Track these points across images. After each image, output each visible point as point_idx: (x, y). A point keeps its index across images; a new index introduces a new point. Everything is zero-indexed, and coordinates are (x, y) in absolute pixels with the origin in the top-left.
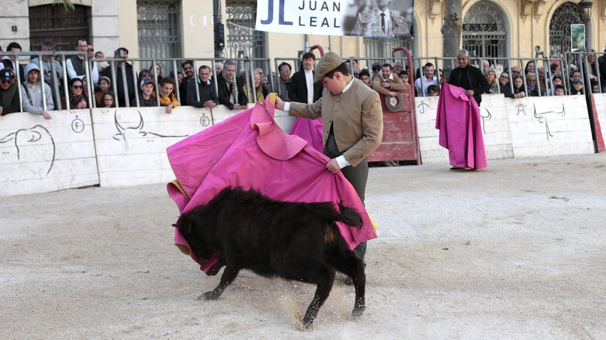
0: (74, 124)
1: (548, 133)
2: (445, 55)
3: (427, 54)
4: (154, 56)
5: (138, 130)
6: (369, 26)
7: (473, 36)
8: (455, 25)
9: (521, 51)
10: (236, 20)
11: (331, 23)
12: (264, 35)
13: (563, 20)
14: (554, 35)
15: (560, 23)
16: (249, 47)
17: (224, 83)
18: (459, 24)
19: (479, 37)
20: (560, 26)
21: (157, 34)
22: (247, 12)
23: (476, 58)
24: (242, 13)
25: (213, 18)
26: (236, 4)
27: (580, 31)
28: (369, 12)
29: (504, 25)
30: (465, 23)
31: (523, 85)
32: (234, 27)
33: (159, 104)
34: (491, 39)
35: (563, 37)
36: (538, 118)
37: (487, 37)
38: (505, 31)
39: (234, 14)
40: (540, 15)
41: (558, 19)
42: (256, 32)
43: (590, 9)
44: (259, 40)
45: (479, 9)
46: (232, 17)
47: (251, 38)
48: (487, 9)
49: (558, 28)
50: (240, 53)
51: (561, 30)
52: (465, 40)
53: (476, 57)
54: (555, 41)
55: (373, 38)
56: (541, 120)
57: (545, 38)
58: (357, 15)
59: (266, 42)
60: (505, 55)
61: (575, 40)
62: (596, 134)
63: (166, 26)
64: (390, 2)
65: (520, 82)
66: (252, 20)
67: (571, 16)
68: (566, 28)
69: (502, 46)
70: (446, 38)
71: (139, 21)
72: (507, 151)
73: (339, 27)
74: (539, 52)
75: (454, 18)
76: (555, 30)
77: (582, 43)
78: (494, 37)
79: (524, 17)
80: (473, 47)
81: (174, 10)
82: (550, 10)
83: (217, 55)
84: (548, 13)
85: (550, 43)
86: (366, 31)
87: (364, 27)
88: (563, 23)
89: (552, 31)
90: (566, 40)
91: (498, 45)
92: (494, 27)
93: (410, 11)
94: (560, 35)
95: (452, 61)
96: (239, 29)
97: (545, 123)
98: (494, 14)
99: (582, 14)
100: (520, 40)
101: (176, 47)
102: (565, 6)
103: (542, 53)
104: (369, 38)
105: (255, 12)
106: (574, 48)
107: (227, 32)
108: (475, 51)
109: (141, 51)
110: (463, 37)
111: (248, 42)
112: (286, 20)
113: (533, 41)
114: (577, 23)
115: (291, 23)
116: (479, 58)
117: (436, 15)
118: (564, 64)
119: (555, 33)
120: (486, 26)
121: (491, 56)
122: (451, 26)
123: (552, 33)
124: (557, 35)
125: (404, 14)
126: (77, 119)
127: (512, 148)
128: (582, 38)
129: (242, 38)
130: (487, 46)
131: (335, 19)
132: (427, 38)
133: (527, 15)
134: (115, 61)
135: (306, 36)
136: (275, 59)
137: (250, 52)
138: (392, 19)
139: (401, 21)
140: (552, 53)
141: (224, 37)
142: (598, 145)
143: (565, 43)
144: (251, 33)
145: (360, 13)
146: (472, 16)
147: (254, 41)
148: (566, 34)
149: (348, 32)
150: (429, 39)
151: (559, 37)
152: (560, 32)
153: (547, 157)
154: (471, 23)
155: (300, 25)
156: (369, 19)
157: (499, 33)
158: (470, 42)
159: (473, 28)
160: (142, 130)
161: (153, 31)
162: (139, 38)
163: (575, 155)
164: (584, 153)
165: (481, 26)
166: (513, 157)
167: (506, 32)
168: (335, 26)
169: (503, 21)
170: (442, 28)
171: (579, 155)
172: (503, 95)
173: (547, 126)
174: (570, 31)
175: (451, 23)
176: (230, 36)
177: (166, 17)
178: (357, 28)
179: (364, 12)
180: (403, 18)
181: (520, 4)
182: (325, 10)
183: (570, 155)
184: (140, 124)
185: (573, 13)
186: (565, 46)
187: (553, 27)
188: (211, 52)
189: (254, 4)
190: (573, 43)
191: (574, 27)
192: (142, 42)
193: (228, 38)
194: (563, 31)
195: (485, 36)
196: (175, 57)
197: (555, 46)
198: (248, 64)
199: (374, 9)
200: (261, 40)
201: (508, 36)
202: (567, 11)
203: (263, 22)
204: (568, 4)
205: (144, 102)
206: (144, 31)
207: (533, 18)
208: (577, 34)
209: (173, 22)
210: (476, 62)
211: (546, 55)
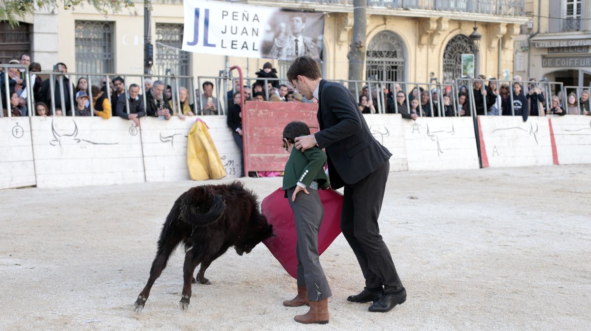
0: (14, 130)
1: (439, 149)
2: (350, 78)
3: (334, 77)
4: (89, 71)
5: (73, 137)
6: (284, 50)
7: (376, 62)
8: (360, 52)
9: (417, 76)
10: (164, 41)
11: (250, 46)
12: (189, 55)
13: (455, 50)
14: (447, 63)
15: (452, 52)
16: (175, 65)
17: (152, 100)
18: (363, 51)
19: (380, 63)
20: (453, 56)
21: (93, 51)
22: (175, 34)
23: (377, 82)
24: (169, 34)
25: (143, 38)
26: (164, 27)
27: (471, 60)
28: (284, 38)
29: (403, 53)
30: (369, 50)
31: (418, 106)
32: (162, 47)
33: (92, 114)
34: (391, 64)
35: (455, 66)
36: (431, 136)
37: (388, 63)
38: (403, 58)
39: (163, 35)
40: (435, 45)
41: (451, 49)
42: (182, 52)
43: (479, 41)
44: (184, 59)
45: (381, 38)
46: (161, 38)
47: (177, 57)
48: (389, 38)
49: (450, 57)
50: (168, 71)
51: (454, 59)
52: (369, 65)
53: (378, 80)
54: (448, 69)
55: (287, 61)
56: (433, 138)
57: (439, 66)
58: (274, 40)
59: (191, 61)
60: (403, 80)
61: (465, 68)
62: (482, 152)
63: (101, 43)
64: (302, 30)
65: (416, 103)
66: (178, 41)
67: (462, 47)
68: (458, 57)
69: (401, 71)
70: (352, 63)
71: (76, 39)
72: (402, 164)
73: (257, 50)
74: (433, 77)
75: (358, 46)
76: (448, 58)
77: (471, 71)
78: (394, 63)
79: (421, 46)
80: (376, 71)
81: (109, 30)
82: (444, 41)
83: (146, 72)
84: (442, 43)
85: (443, 70)
86: (281, 55)
87: (279, 51)
88: (455, 52)
89: (445, 60)
90: (457, 68)
91: (397, 70)
92: (394, 55)
93: (320, 38)
94: (452, 63)
95: (356, 84)
96: (167, 49)
97: (436, 141)
98: (395, 42)
99: (472, 46)
100: (417, 66)
101: (109, 63)
102: (457, 38)
103: (435, 79)
104: (283, 61)
105: (182, 34)
106: (464, 74)
107: (155, 51)
108: (377, 76)
109: (77, 66)
110: (367, 62)
111: (175, 61)
112: (209, 42)
113: (429, 67)
114: (468, 53)
115: (214, 46)
116: (381, 82)
117: (343, 42)
118: (455, 88)
119: (448, 62)
120: (387, 53)
121: (391, 80)
122: (356, 52)
123: (445, 62)
124: (449, 63)
125: (315, 41)
126: (17, 126)
127: (407, 162)
128: (472, 67)
129: (169, 57)
130: (388, 71)
131: (254, 43)
132: (334, 62)
133: (423, 45)
134: (53, 75)
135: (227, 58)
136: (199, 78)
137: (176, 71)
138: (305, 45)
139: (312, 47)
140: (445, 79)
141: (152, 56)
142: (483, 161)
143: (456, 71)
144: (177, 53)
145: (276, 39)
146: (375, 44)
147: (180, 60)
148: (458, 63)
149: (265, 56)
150: (336, 64)
151: (451, 65)
152: (452, 60)
153: (438, 171)
154: (374, 50)
155: (222, 47)
156: (284, 44)
157: (398, 59)
158: (373, 67)
159: (376, 55)
160: (77, 138)
161: (89, 48)
162: (76, 54)
163: (462, 170)
164: (470, 168)
165: (383, 53)
166: (408, 170)
167: (405, 59)
168: (254, 49)
169: (402, 50)
170: (348, 54)
171: (466, 170)
172: (400, 115)
173: (438, 143)
174: (461, 60)
175: (356, 50)
176: (158, 55)
177: (101, 36)
178: (274, 51)
179: (279, 37)
180: (314, 44)
181: (418, 34)
182: (244, 35)
183: (457, 169)
184: (75, 132)
185: (465, 44)
187: (447, 56)
188: (141, 68)
189: (181, 27)
190: (463, 71)
191: (464, 56)
192: (79, 57)
193: (157, 57)
194: (455, 60)
195: (386, 62)
196: (108, 72)
197: (447, 72)
198: (174, 80)
199: (289, 35)
200: (186, 59)
201: (406, 63)
202: (459, 43)
203: (189, 44)
204: (460, 36)
205: (79, 112)
206: (81, 47)
207: (429, 47)
208: (467, 63)
209: (107, 40)
210: (377, 85)
211: (439, 81)
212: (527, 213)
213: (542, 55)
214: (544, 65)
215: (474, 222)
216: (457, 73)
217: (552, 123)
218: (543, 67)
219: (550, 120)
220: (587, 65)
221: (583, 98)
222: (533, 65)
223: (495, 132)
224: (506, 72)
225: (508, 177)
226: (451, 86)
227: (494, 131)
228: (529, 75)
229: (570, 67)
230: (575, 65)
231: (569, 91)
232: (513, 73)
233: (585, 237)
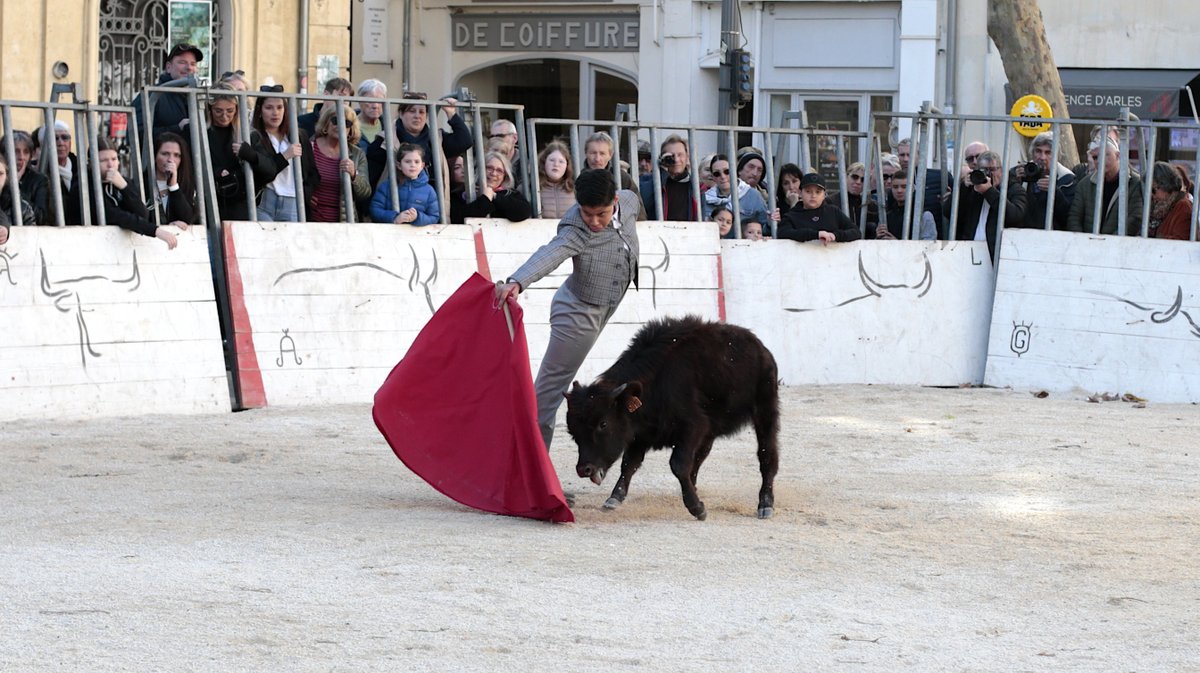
1: (85, 343)
14: (114, 30)
20: (136, 3)
27: (201, 20)
35: (141, 39)
36: (54, 295)
49: (126, 8)
51: (139, 15)
54: (118, 50)
56: (63, 303)
57: (86, 39)
62: (238, 350)
68: (154, 9)
74: (64, 81)
76: (118, 13)
85: (101, 54)
89: (107, 17)
90: (153, 47)
94: (133, 31)
97: (74, 311)
103: (72, 88)
113: (48, 45)
119: (119, 25)
123: (109, 24)
124: (123, 31)
140: (106, 86)
142: (244, 384)
143: (147, 55)
148: (153, 29)
151: (131, 38)
152: (133, 20)
163: (170, 417)
164: (199, 411)
171: (183, 417)
173: (81, 322)
174: (165, 20)
183: (151, 415)
186: (149, 67)
187: (114, 3)
191: (178, 7)
194: (142, 20)
197: (115, 63)
208: (188, 32)
211: (87, 94)
212: (399, 569)
213: (451, 7)
214: (459, 44)
215: (210, 606)
216: (153, 66)
217: (488, 248)
218: (456, 48)
219: (479, 239)
220: (606, 44)
221: (596, 163)
222: (422, 43)
223: (286, 278)
224: (328, 64)
225: (334, 440)
226: (129, 114)
227: (284, 275)
228: (405, 76)
229: (550, 49)
230: (568, 44)
231: (546, 135)
232: (349, 70)
233: (602, 651)
